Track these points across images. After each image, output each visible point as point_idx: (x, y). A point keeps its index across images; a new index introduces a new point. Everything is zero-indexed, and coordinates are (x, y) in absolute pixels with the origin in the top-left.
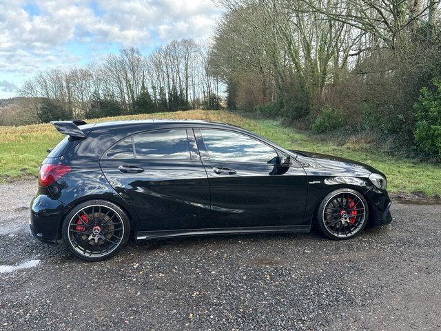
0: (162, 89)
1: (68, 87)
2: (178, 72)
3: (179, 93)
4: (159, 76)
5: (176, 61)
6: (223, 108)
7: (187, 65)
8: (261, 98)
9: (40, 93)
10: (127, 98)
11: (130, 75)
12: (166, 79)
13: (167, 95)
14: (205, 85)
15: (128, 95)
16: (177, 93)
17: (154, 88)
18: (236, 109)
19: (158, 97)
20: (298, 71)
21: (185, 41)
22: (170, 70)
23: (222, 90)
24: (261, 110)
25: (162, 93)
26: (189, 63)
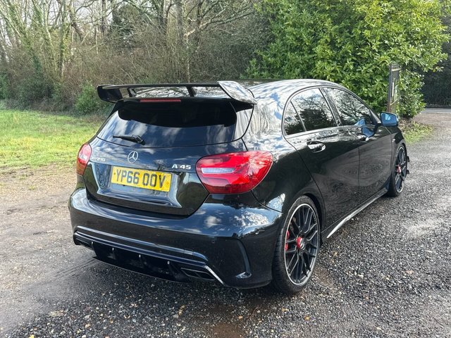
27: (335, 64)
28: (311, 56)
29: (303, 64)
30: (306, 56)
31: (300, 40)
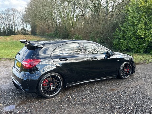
0: (4, 27)
2: (10, 20)
3: (11, 28)
4: (2, 22)
5: (9, 16)
6: (29, 34)
7: (14, 18)
8: (48, 31)
12: (5, 23)
13: (6, 29)
14: (21, 25)
18: (36, 35)
19: (2, 30)
20: (64, 22)
21: (13, 9)
22: (7, 19)
23: (28, 28)
24: (48, 35)
26: (15, 17)
27: (146, 31)
28: (137, 28)
29: (134, 30)
30: (135, 28)
31: (133, 22)
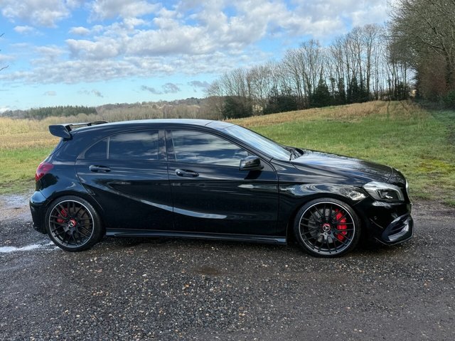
0: (341, 80)
1: (249, 85)
2: (359, 61)
3: (359, 84)
5: (357, 49)
7: (369, 52)
9: (224, 92)
10: (303, 93)
11: (308, 69)
13: (346, 86)
15: (305, 89)
16: (356, 84)
17: (333, 80)
19: (337, 89)
21: (367, 27)
22: (350, 60)
25: (341, 85)
26: (372, 49)
